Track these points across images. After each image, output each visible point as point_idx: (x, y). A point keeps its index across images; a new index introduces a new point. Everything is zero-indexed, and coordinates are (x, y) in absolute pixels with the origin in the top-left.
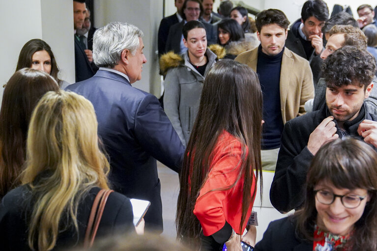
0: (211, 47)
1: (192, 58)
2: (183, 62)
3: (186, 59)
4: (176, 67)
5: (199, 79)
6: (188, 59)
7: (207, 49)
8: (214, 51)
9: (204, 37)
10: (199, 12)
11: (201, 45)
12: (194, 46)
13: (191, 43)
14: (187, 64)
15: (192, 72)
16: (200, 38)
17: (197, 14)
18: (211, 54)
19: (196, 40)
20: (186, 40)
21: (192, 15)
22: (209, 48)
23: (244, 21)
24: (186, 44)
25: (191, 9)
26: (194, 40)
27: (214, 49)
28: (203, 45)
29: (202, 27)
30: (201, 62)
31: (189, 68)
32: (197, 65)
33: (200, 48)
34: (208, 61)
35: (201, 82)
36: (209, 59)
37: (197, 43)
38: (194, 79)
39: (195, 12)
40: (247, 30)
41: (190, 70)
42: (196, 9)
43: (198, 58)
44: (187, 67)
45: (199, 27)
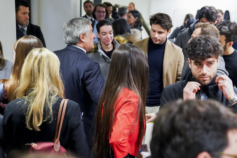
0: (116, 38)
1: (104, 46)
2: (97, 48)
3: (99, 47)
4: (92, 52)
5: (107, 61)
6: (101, 47)
7: (113, 40)
8: (118, 41)
9: (111, 31)
10: (105, 14)
11: (109, 37)
12: (104, 37)
13: (102, 35)
14: (100, 51)
15: (103, 56)
16: (108, 32)
17: (104, 15)
18: (116, 43)
19: (105, 33)
20: (99, 33)
21: (100, 16)
22: (115, 38)
23: (136, 20)
24: (99, 35)
25: (99, 12)
26: (104, 34)
27: (119, 40)
28: (111, 36)
29: (110, 25)
30: (109, 48)
31: (101, 53)
32: (107, 50)
33: (108, 39)
34: (114, 48)
35: (109, 62)
36: (115, 46)
37: (106, 35)
38: (104, 61)
39: (102, 14)
40: (139, 26)
41: (102, 55)
42: (103, 12)
43: (107, 45)
44: (99, 53)
45: (108, 24)
